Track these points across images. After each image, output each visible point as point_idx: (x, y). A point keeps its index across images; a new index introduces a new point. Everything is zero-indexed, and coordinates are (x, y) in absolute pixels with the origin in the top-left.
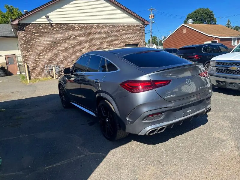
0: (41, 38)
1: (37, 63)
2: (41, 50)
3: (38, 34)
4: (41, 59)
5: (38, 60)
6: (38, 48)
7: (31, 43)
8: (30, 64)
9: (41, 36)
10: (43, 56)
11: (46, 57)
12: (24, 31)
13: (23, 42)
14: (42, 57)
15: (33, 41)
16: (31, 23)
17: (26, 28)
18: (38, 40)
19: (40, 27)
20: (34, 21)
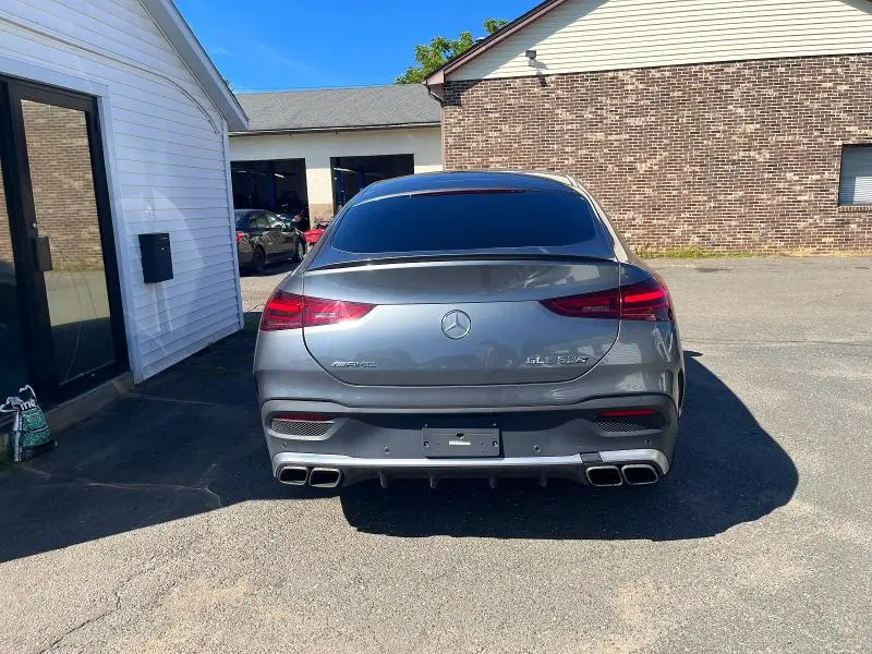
0: (505, 128)
3: (497, 115)
6: (491, 159)
7: (474, 144)
9: (504, 120)
12: (460, 105)
13: (451, 140)
15: (480, 138)
16: (480, 80)
17: (464, 97)
18: (496, 134)
19: (507, 92)
20: (489, 73)
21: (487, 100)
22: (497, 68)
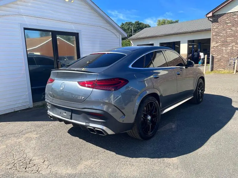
0: (234, 28)
1: (223, 55)
2: (230, 41)
3: (231, 24)
4: (228, 51)
5: (225, 51)
6: (228, 39)
7: (222, 34)
8: (216, 55)
9: (233, 26)
10: (231, 48)
11: (234, 48)
12: (218, 22)
13: (214, 34)
14: (229, 48)
15: (224, 32)
16: (226, 13)
17: (219, 20)
18: (230, 31)
19: (235, 16)
20: (229, 11)
21: (227, 20)
22: (232, 9)
